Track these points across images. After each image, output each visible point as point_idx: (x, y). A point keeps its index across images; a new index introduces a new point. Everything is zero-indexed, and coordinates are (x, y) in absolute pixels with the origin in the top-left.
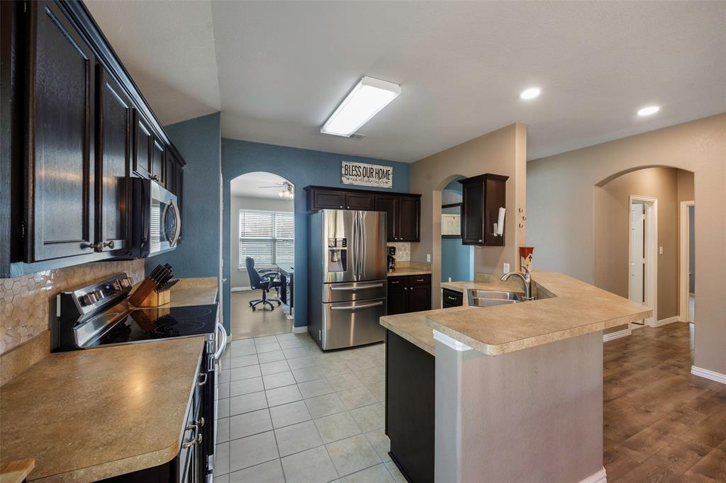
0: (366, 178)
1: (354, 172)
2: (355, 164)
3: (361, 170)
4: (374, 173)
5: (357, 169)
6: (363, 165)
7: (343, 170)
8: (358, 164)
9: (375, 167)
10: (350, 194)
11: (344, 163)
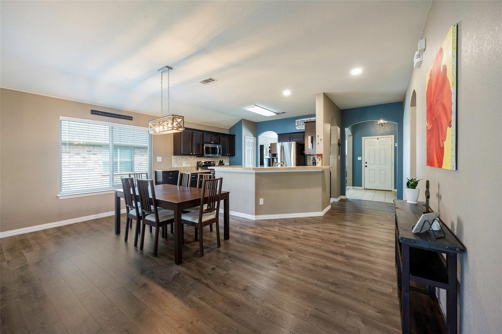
1: (302, 123)
7: (296, 123)
10: (294, 135)
11: (296, 121)
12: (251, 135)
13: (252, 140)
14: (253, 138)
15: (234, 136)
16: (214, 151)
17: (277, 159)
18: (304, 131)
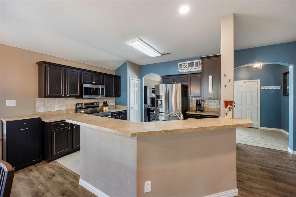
0: (190, 68)
1: (184, 66)
2: (184, 63)
3: (187, 65)
4: (194, 65)
5: (185, 65)
6: (188, 62)
7: (179, 66)
8: (185, 62)
9: (194, 61)
10: (177, 77)
11: (179, 64)
12: (136, 76)
13: (137, 82)
14: (138, 79)
15: (119, 77)
16: (96, 92)
17: (161, 100)
18: (201, 72)
